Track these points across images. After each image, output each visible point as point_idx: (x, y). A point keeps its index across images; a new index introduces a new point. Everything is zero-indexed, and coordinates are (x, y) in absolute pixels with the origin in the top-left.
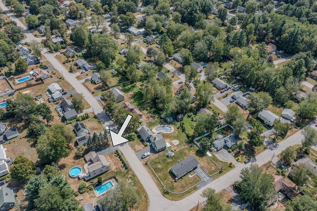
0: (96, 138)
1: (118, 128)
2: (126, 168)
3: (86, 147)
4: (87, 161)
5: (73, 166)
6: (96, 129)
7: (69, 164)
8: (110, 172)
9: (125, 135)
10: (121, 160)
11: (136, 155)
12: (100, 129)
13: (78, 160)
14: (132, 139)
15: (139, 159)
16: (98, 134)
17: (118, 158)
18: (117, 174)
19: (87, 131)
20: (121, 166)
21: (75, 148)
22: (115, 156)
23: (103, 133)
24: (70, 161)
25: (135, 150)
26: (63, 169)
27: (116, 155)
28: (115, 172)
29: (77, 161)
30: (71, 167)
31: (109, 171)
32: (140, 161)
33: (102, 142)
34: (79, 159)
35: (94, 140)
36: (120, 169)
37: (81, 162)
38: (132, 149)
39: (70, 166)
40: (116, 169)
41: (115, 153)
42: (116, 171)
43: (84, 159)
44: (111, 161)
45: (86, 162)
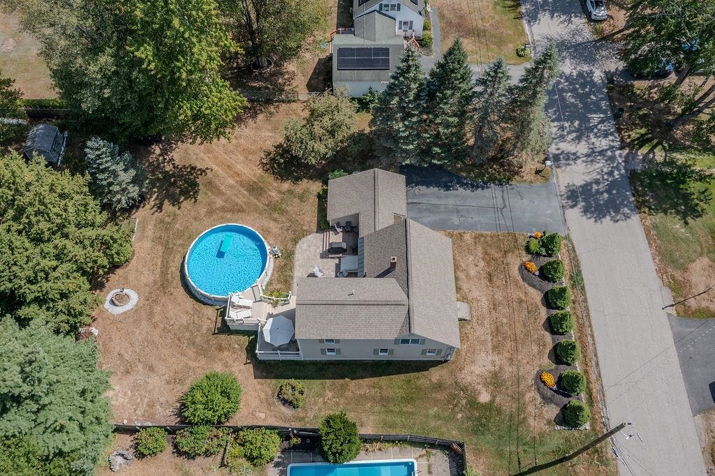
0: (454, 88)
1: (611, 81)
2: (569, 418)
3: (361, 123)
4: (332, 216)
5: (241, 210)
6: (478, 34)
7: (227, 181)
8: (439, 386)
9: (645, 150)
10: (554, 326)
11: (679, 340)
12: (501, 42)
13: (286, 185)
14: (686, 197)
15: (692, 391)
16: (477, 70)
17: (536, 296)
18: (479, 427)
19: (418, 22)
20: (539, 378)
21: (304, 95)
22: (524, 268)
23: (516, 73)
24: (239, 167)
25: (679, 288)
26: (175, 201)
27: (534, 267)
28: (473, 403)
29: (277, 188)
30: (223, 209)
31: (435, 374)
32: (696, 412)
33: (478, 132)
34: (297, 179)
35: (431, 96)
36: (518, 397)
37: (293, 206)
38: (661, 272)
39: (219, 202)
40: (495, 381)
41: (528, 249)
42: (484, 398)
43: (319, 196)
44: (479, 292)
45: (324, 225)
